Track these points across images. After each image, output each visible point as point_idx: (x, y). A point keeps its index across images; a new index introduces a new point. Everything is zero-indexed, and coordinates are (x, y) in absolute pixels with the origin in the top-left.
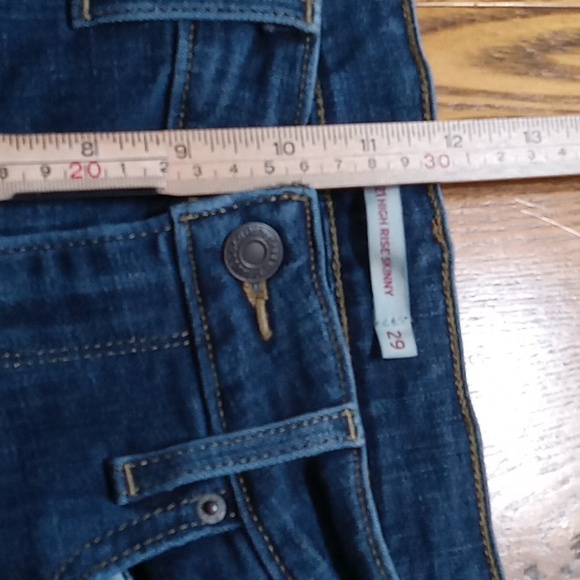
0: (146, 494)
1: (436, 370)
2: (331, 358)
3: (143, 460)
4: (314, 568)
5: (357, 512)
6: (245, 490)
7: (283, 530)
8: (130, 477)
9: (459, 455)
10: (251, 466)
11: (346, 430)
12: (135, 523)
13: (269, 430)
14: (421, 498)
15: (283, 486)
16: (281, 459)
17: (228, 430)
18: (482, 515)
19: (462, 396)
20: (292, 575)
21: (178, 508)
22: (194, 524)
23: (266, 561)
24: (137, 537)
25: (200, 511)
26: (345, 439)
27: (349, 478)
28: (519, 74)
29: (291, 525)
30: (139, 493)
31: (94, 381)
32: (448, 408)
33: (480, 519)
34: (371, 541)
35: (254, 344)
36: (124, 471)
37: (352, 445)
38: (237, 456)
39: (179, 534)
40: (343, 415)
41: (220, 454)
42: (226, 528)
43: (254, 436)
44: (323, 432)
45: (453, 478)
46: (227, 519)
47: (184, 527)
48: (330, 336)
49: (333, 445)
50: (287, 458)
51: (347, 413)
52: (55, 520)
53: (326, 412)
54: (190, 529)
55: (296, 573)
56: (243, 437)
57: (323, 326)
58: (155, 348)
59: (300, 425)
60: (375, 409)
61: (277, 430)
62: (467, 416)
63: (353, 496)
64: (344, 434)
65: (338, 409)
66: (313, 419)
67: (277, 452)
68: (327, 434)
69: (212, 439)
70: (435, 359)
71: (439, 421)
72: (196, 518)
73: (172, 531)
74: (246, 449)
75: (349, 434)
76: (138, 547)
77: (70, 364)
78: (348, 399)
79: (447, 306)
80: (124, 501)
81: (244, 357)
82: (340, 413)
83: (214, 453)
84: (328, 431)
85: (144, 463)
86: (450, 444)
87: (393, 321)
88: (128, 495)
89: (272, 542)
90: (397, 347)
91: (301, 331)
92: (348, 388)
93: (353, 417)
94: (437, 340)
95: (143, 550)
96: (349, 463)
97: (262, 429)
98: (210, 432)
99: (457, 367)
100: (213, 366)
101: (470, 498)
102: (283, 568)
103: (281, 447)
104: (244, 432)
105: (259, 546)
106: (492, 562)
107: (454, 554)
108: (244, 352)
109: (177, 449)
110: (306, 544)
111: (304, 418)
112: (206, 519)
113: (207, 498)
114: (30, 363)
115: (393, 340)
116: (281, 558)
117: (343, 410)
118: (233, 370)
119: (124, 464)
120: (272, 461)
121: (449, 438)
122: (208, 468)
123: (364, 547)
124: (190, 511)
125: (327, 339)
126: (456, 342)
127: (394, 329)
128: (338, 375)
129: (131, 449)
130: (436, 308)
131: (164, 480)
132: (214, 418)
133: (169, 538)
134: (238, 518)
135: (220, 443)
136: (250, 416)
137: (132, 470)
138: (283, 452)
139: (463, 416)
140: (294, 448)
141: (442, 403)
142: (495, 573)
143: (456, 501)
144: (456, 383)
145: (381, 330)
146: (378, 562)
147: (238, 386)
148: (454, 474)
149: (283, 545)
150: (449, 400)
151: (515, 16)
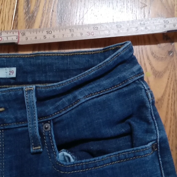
0: (40, 144)
1: (21, 62)
2: (11, 92)
3: (32, 144)
4: (64, 102)
5: (51, 89)
6: (43, 118)
7: (54, 109)
8: (36, 148)
9: (45, 59)
10: (36, 116)
11: (30, 90)
12: (47, 147)
13: (28, 111)
14: (55, 70)
15: (43, 108)
16: (36, 108)
17: (27, 121)
18: (61, 55)
19: (30, 56)
20: (65, 108)
21: (45, 136)
22: (50, 132)
23: (61, 114)
24: (50, 147)
25: (47, 130)
26: (33, 91)
27: (43, 90)
28: (34, 22)
29: (53, 107)
30: (40, 146)
31: (10, 156)
32: (32, 60)
33: (62, 55)
34: (58, 86)
35: (5, 113)
36: (34, 149)
37: (34, 89)
38: (33, 120)
39: (51, 136)
40: (26, 91)
41: (33, 124)
42: (52, 124)
43: (29, 115)
44: (30, 97)
45: (50, 61)
46: (50, 123)
47: (50, 135)
48: (5, 92)
49: (34, 94)
50: (36, 106)
51: (26, 90)
52: (43, 168)
53: (25, 95)
54: (51, 133)
55: (65, 107)
56: (29, 118)
57: (2, 94)
58: (3, 140)
59: (27, 103)
60: (30, 80)
61: (28, 109)
62: (35, 55)
63: (47, 89)
64: (31, 91)
65: (25, 92)
66: (26, 99)
67: (34, 109)
68: (30, 96)
69: (29, 126)
70: (18, 62)
71: (35, 63)
72: (48, 131)
73: (50, 138)
74: (32, 117)
75: (31, 90)
76: (53, 147)
77: (5, 162)
78: (22, 89)
79: (4, 57)
80: (42, 150)
81: (8, 116)
82: (26, 92)
83: (32, 126)
84: (30, 95)
85: (33, 144)
86: (41, 61)
87: (6, 73)
88: (40, 149)
89: (57, 112)
90: (13, 73)
91: (3, 100)
92: (19, 88)
93: (27, 88)
94: (13, 61)
95: (53, 145)
96: (39, 90)
97: (27, 112)
98: (27, 126)
99: (21, 56)
100: (10, 124)
101: (56, 57)
102: (63, 110)
103: (32, 108)
104: (28, 117)
105: (57, 116)
106: (73, 54)
107: (70, 63)
108: (7, 116)
109: (30, 135)
110: (58, 104)
111: (26, 101)
112: (49, 129)
113: (44, 128)
114: (3, 173)
115: (11, 73)
116: (61, 110)
117: (25, 90)
118: (11, 119)
119: (33, 149)
120: (36, 111)
121: (40, 61)
122: (35, 128)
123: (60, 88)
124: (46, 133)
125: (6, 93)
126: (15, 56)
127: (9, 73)
128: (16, 91)
129: (29, 147)
130: (4, 60)
131: (37, 139)
132: (23, 125)
133: (52, 138)
134: (50, 120)
135: (30, 124)
136: (24, 115)
137: (34, 147)
138: (34, 108)
139: (34, 56)
140: (33, 105)
141: (30, 61)
142: (76, 53)
143: (57, 61)
144: (26, 57)
145: (8, 76)
146: (64, 84)
147: (16, 118)
148: (49, 61)
149: (58, 109)
150: (30, 60)
151: (17, 19)
